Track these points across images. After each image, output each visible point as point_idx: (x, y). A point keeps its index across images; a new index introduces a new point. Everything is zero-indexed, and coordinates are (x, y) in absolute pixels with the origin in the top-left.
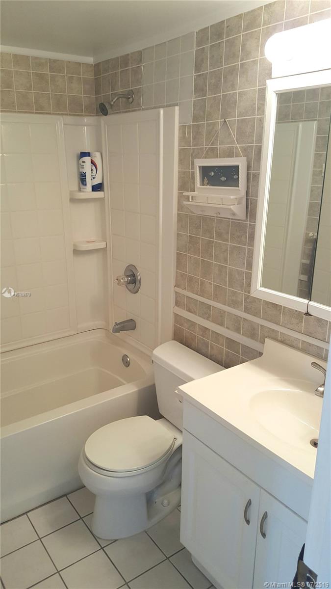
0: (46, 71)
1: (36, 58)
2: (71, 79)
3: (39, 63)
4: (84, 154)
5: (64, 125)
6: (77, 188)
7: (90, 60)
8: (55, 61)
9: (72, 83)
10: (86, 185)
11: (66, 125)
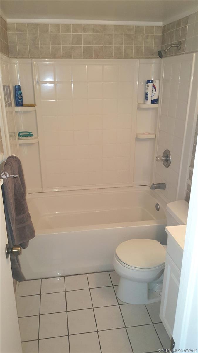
0: (133, 33)
1: (128, 26)
2: (147, 37)
3: (129, 28)
4: (149, 81)
5: (139, 64)
6: (142, 102)
7: (160, 24)
8: (139, 26)
9: (147, 39)
10: (148, 100)
11: (141, 64)
